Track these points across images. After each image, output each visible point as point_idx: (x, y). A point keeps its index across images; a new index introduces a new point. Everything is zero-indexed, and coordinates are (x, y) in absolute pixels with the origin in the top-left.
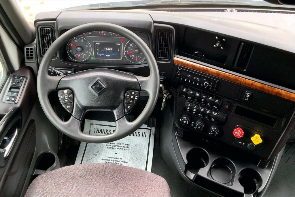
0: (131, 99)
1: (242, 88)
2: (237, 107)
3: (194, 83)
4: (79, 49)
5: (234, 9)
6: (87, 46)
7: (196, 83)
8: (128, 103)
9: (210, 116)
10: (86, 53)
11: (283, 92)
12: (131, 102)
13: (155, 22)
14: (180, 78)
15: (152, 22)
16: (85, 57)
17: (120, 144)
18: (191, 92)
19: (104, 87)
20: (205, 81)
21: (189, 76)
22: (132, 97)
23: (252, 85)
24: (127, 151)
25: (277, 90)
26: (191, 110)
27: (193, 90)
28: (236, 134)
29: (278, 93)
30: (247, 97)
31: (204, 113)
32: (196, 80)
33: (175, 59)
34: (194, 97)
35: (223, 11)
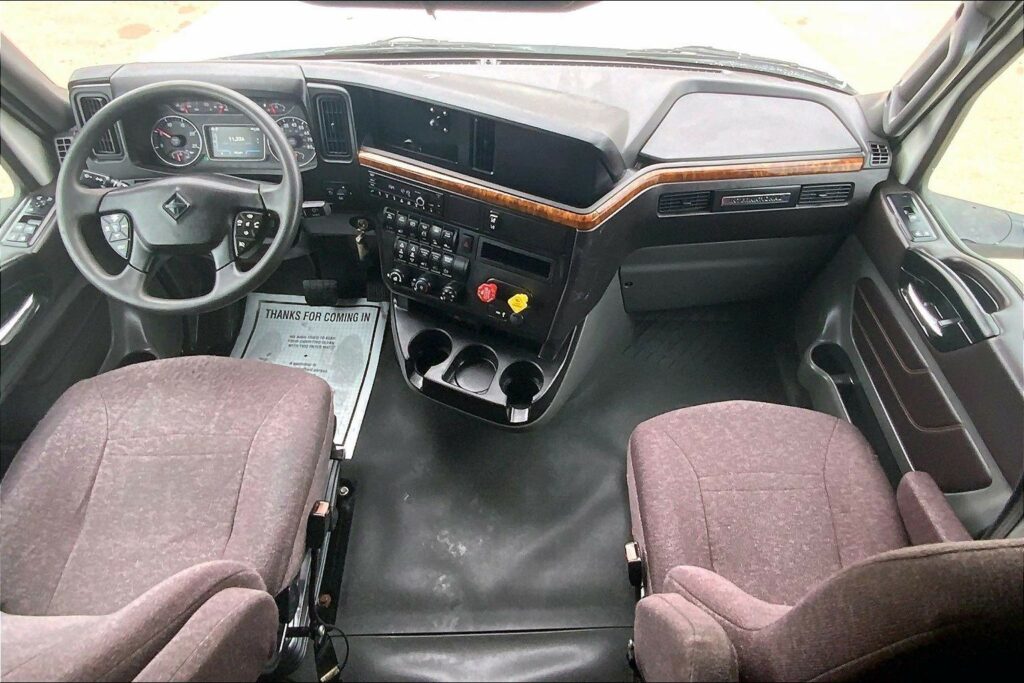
0: (247, 229)
1: (483, 205)
2: (484, 243)
3: (409, 203)
4: (176, 141)
5: (493, 60)
6: (192, 134)
7: (405, 201)
8: (241, 236)
9: (440, 265)
10: (192, 150)
11: (550, 210)
12: (246, 233)
13: (308, 80)
14: (376, 193)
15: (301, 81)
16: (193, 156)
17: (317, 338)
18: (402, 219)
19: (188, 205)
20: (419, 195)
21: (392, 187)
22: (248, 224)
23: (497, 198)
24: (329, 351)
25: (539, 206)
26: (407, 256)
27: (405, 215)
28: (482, 296)
29: (541, 211)
30: (493, 224)
31: (429, 261)
32: (405, 195)
33: (362, 155)
34: (407, 230)
35: (473, 62)
